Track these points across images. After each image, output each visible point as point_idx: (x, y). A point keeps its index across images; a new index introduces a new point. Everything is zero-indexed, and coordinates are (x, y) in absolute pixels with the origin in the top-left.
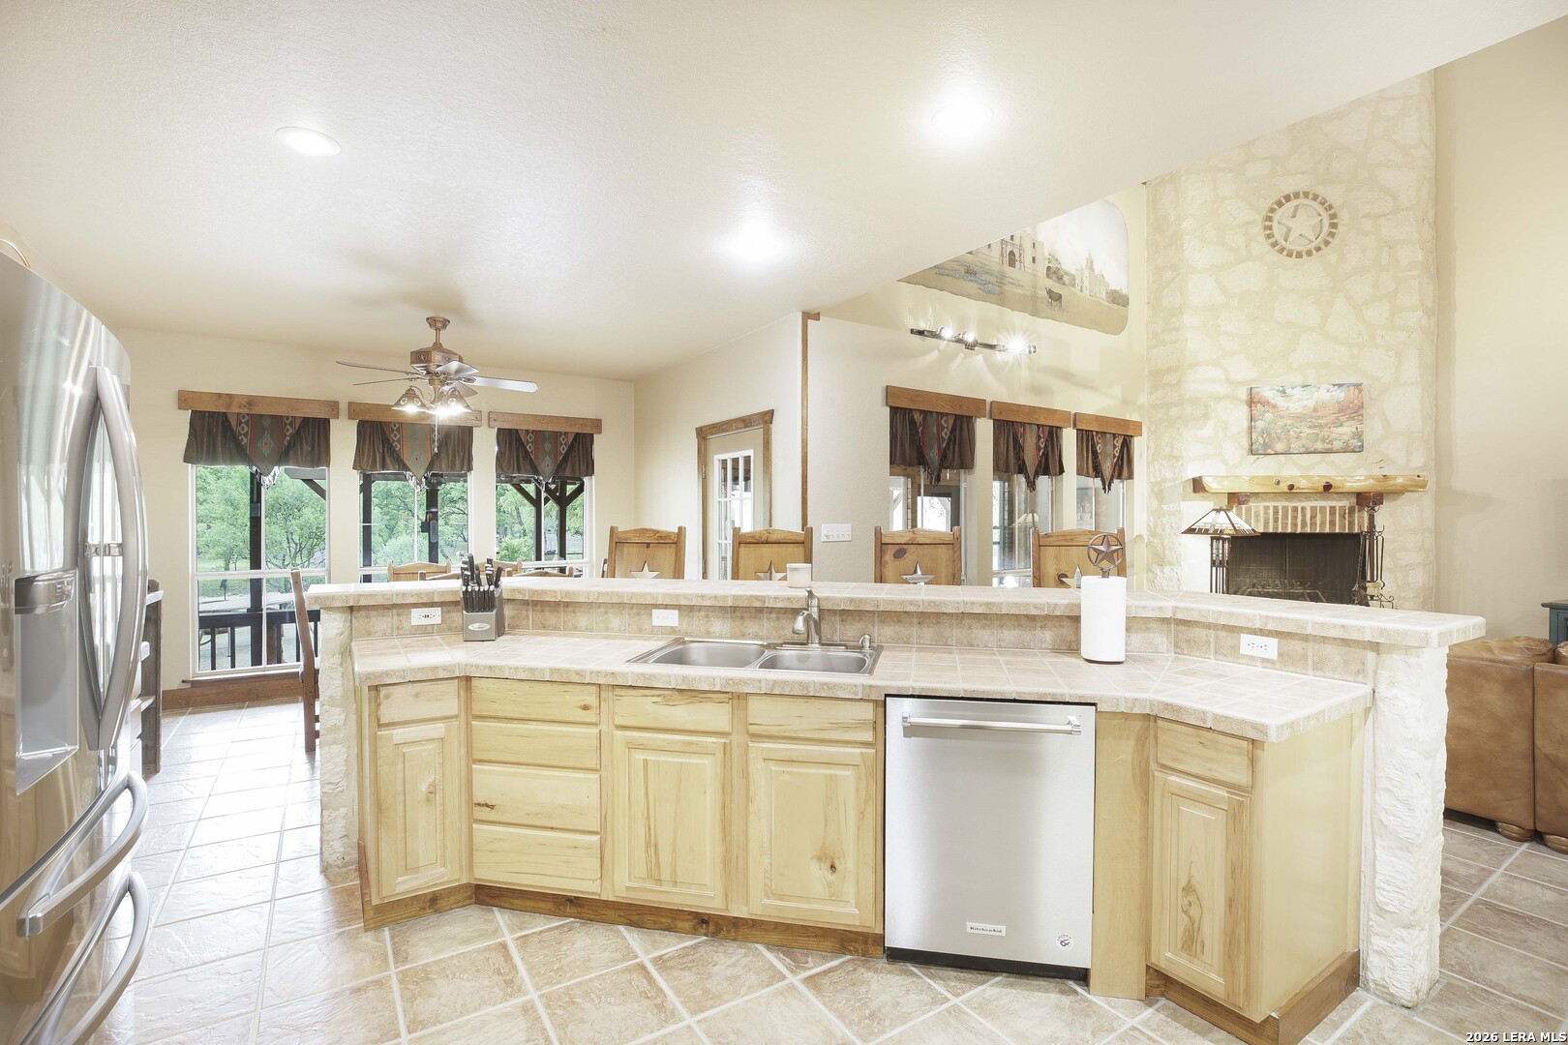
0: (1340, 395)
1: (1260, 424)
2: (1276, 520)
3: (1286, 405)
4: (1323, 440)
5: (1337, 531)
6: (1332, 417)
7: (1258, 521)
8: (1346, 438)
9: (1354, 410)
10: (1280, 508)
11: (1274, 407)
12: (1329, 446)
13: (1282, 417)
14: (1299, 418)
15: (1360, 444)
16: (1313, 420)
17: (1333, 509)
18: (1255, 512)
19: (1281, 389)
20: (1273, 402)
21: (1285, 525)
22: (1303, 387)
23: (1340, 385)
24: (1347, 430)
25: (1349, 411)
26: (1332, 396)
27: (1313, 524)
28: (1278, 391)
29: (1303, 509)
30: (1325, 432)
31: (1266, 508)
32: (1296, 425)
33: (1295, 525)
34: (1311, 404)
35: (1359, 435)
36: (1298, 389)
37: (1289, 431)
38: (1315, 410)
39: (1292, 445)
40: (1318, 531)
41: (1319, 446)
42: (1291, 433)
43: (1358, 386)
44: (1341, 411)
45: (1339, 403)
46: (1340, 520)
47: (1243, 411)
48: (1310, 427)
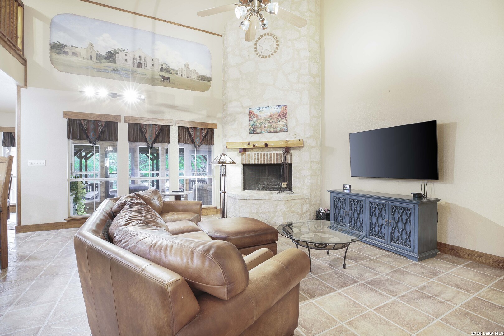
0: (279, 110)
1: (252, 122)
2: (258, 159)
3: (261, 114)
4: (273, 127)
5: (279, 163)
6: (276, 119)
7: (252, 159)
8: (281, 126)
9: (283, 115)
10: (259, 154)
11: (256, 116)
12: (275, 130)
13: (259, 119)
14: (265, 119)
15: (286, 128)
16: (270, 120)
17: (277, 154)
18: (251, 156)
19: (259, 108)
20: (256, 113)
21: (261, 161)
22: (266, 107)
23: (279, 106)
24: (282, 123)
25: (282, 116)
26: (276, 110)
27: (271, 160)
28: (258, 109)
29: (267, 154)
30: (273, 125)
31: (255, 154)
32: (264, 122)
33: (264, 161)
34: (269, 114)
35: (286, 125)
36: (265, 108)
37: (261, 125)
38: (270, 116)
39: (263, 130)
40: (272, 163)
41: (272, 130)
42: (262, 125)
43: (285, 106)
44: (279, 116)
45: (278, 113)
46: (280, 159)
47: (247, 117)
48: (269, 123)
